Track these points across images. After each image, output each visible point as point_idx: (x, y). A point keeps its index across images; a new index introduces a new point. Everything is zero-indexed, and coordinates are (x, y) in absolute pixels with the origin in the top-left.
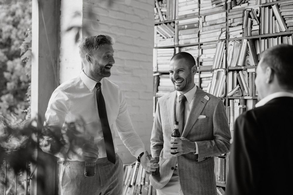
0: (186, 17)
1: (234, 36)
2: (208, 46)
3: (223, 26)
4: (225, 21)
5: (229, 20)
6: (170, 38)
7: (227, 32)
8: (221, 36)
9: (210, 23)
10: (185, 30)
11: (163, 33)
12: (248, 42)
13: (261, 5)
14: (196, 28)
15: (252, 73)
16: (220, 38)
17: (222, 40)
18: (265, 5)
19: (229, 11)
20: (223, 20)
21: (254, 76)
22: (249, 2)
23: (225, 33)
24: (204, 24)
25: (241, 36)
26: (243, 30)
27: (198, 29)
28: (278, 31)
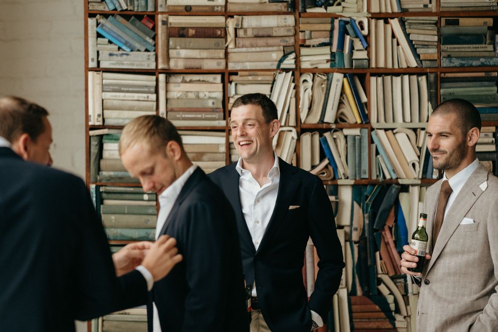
0: (188, 10)
1: (312, 65)
2: (250, 78)
3: (287, 41)
4: (292, 33)
5: (302, 32)
6: (139, 50)
7: (296, 55)
8: (285, 62)
9: (256, 33)
10: (188, 40)
11: (118, 38)
12: (345, 80)
13: (370, 15)
14: (220, 37)
15: (354, 137)
16: (282, 66)
17: (287, 70)
18: (377, 17)
19: (300, 14)
20: (289, 30)
21: (357, 142)
22: (343, 4)
23: (293, 56)
24: (241, 33)
25: (328, 66)
26: (333, 54)
27: (224, 40)
28: (405, 66)
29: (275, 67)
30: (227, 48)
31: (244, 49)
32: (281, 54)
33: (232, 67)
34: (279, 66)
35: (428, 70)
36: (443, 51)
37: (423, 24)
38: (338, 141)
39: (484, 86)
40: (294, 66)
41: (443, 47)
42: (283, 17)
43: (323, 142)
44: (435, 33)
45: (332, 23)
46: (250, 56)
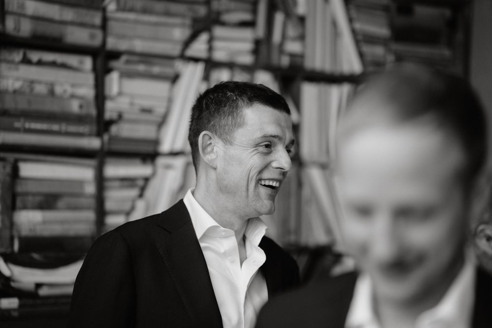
7: (209, 37)
8: (194, 46)
16: (187, 53)
17: (196, 60)
23: (204, 37)
25: (247, 59)
26: (257, 43)
28: (346, 70)
30: (104, 10)
31: (131, 16)
32: (188, 33)
33: (112, 43)
34: (183, 51)
36: (393, 51)
40: (206, 55)
41: (392, 46)
44: (386, 22)
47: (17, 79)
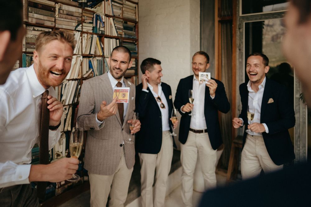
1: (87, 30)
3: (78, 19)
4: (80, 16)
5: (84, 16)
8: (78, 27)
9: (67, 13)
10: (38, 10)
12: (98, 38)
13: (105, 15)
14: (53, 11)
15: (100, 60)
16: (77, 29)
17: (79, 31)
18: (107, 16)
19: (83, 8)
20: (79, 14)
21: (100, 62)
22: (96, 8)
23: (81, 25)
24: (61, 11)
25: (91, 32)
26: (93, 27)
27: (54, 13)
28: (114, 35)
29: (74, 29)
30: (55, 18)
31: (62, 19)
32: (77, 24)
33: (57, 26)
34: (76, 28)
35: (120, 38)
36: (124, 32)
37: (119, 21)
38: (94, 62)
39: (132, 45)
40: (81, 30)
41: (124, 30)
42: (78, 8)
43: (90, 62)
44: (122, 25)
45: (93, 15)
46: (65, 23)
47: (32, 35)
